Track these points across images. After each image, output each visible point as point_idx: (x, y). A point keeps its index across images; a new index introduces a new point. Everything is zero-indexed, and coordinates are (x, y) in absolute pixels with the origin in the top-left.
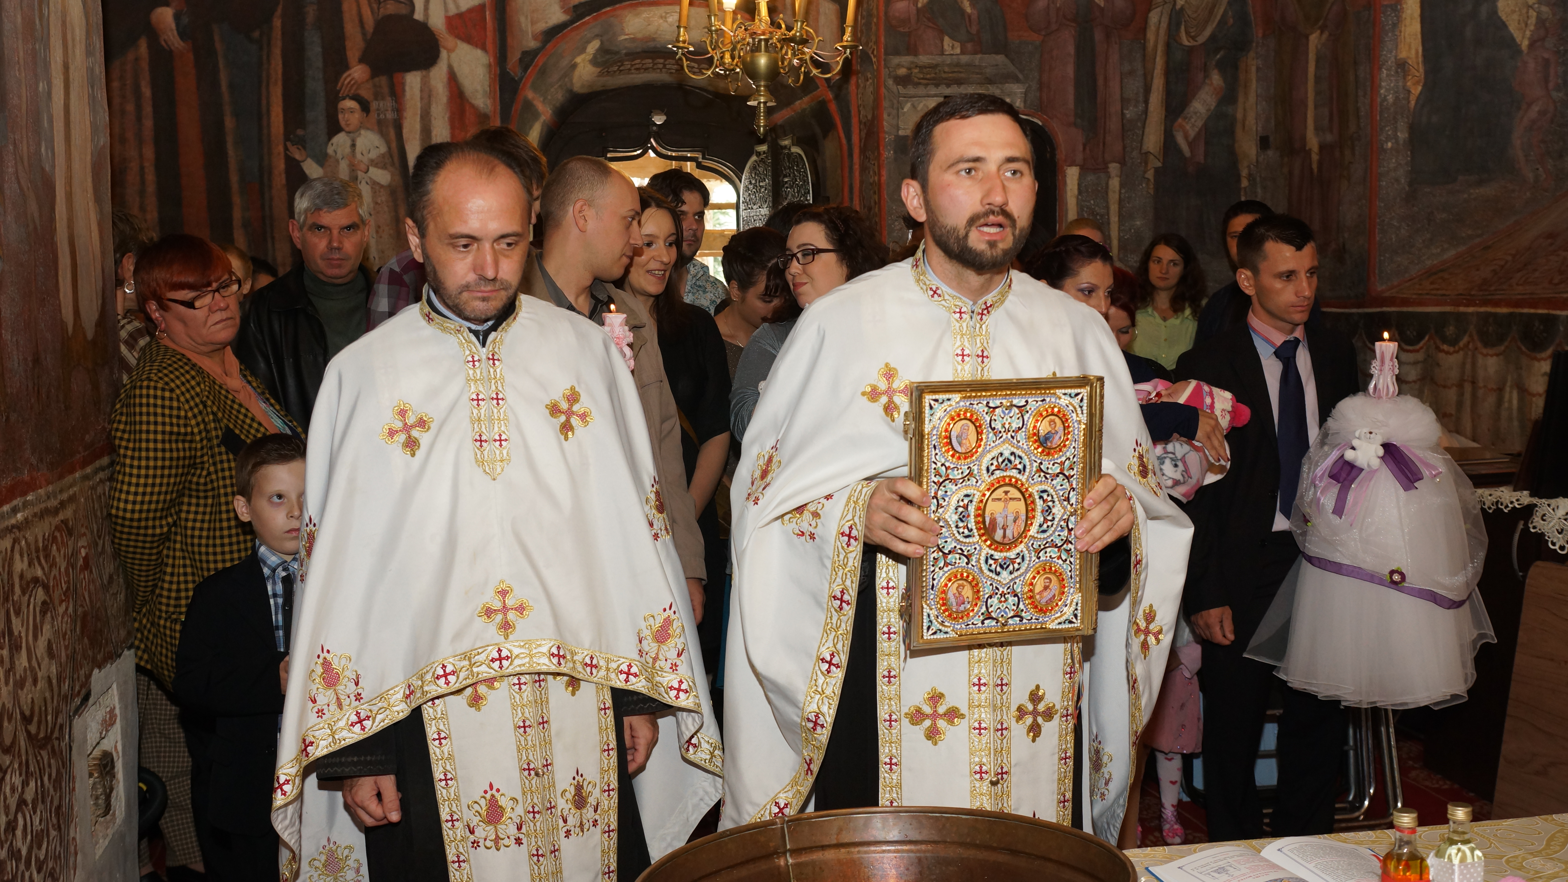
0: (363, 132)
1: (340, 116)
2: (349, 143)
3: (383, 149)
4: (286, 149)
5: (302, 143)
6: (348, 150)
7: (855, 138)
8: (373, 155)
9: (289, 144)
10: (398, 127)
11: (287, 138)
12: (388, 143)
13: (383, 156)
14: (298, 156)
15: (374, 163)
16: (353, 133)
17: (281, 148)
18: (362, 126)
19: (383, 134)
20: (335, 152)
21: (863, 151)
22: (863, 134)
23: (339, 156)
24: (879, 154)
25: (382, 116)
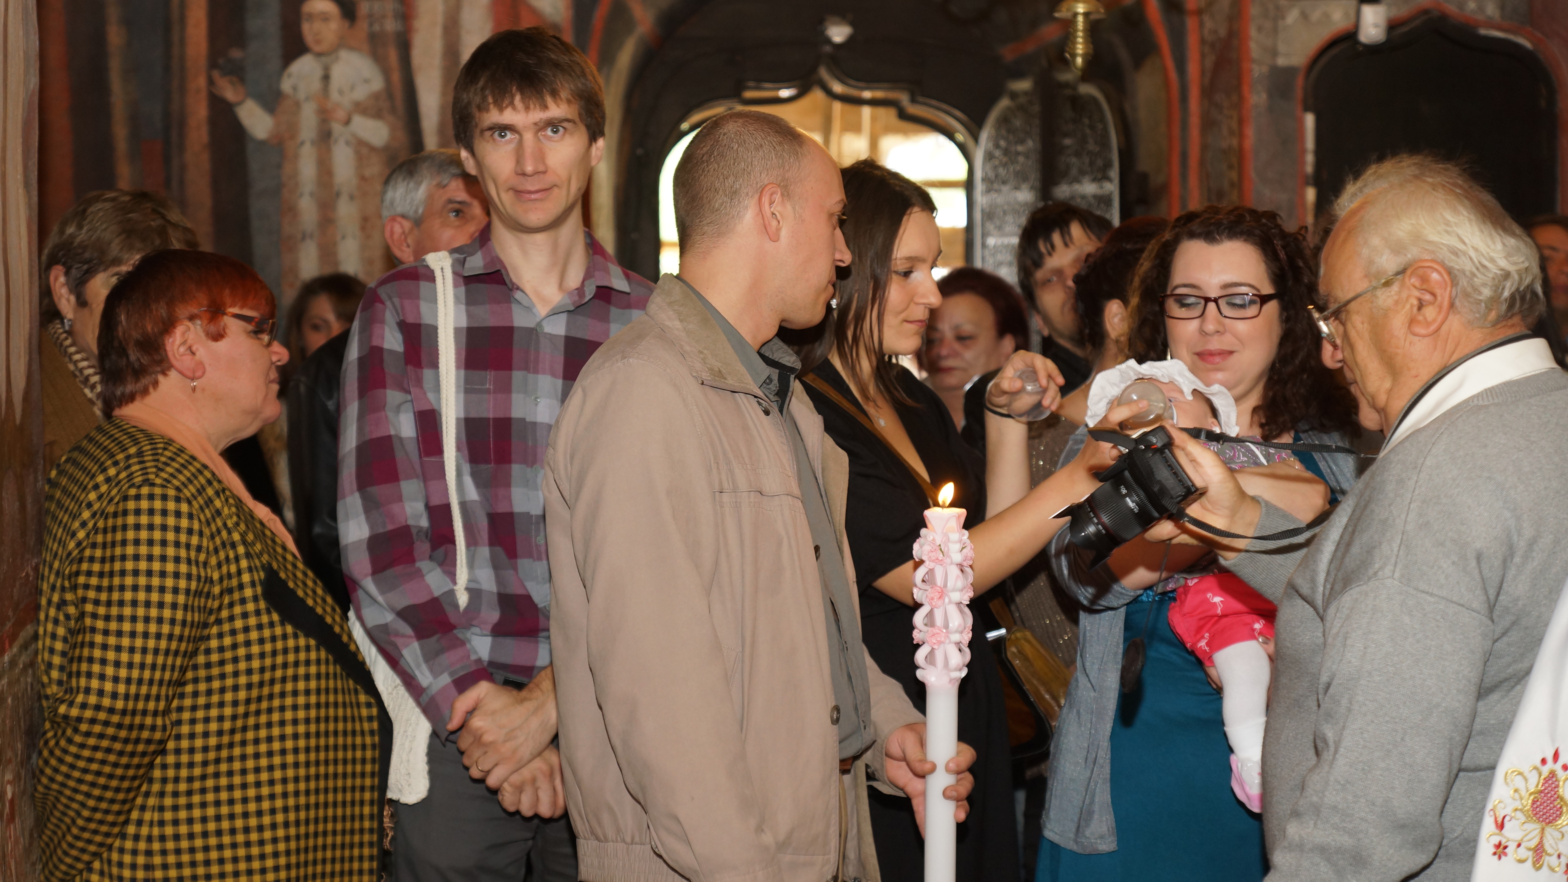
0: (344, 54)
1: (306, 28)
2: (319, 73)
3: (377, 84)
4: (211, 82)
5: (237, 72)
6: (316, 85)
7: (1193, 69)
8: (361, 93)
9: (216, 74)
10: (404, 45)
11: (213, 64)
12: (386, 72)
13: (376, 96)
14: (230, 94)
15: (361, 108)
16: (326, 55)
17: (202, 82)
18: (342, 43)
19: (377, 57)
20: (295, 88)
21: (1208, 92)
22: (1209, 62)
23: (301, 95)
24: (1241, 98)
25: (377, 28)
